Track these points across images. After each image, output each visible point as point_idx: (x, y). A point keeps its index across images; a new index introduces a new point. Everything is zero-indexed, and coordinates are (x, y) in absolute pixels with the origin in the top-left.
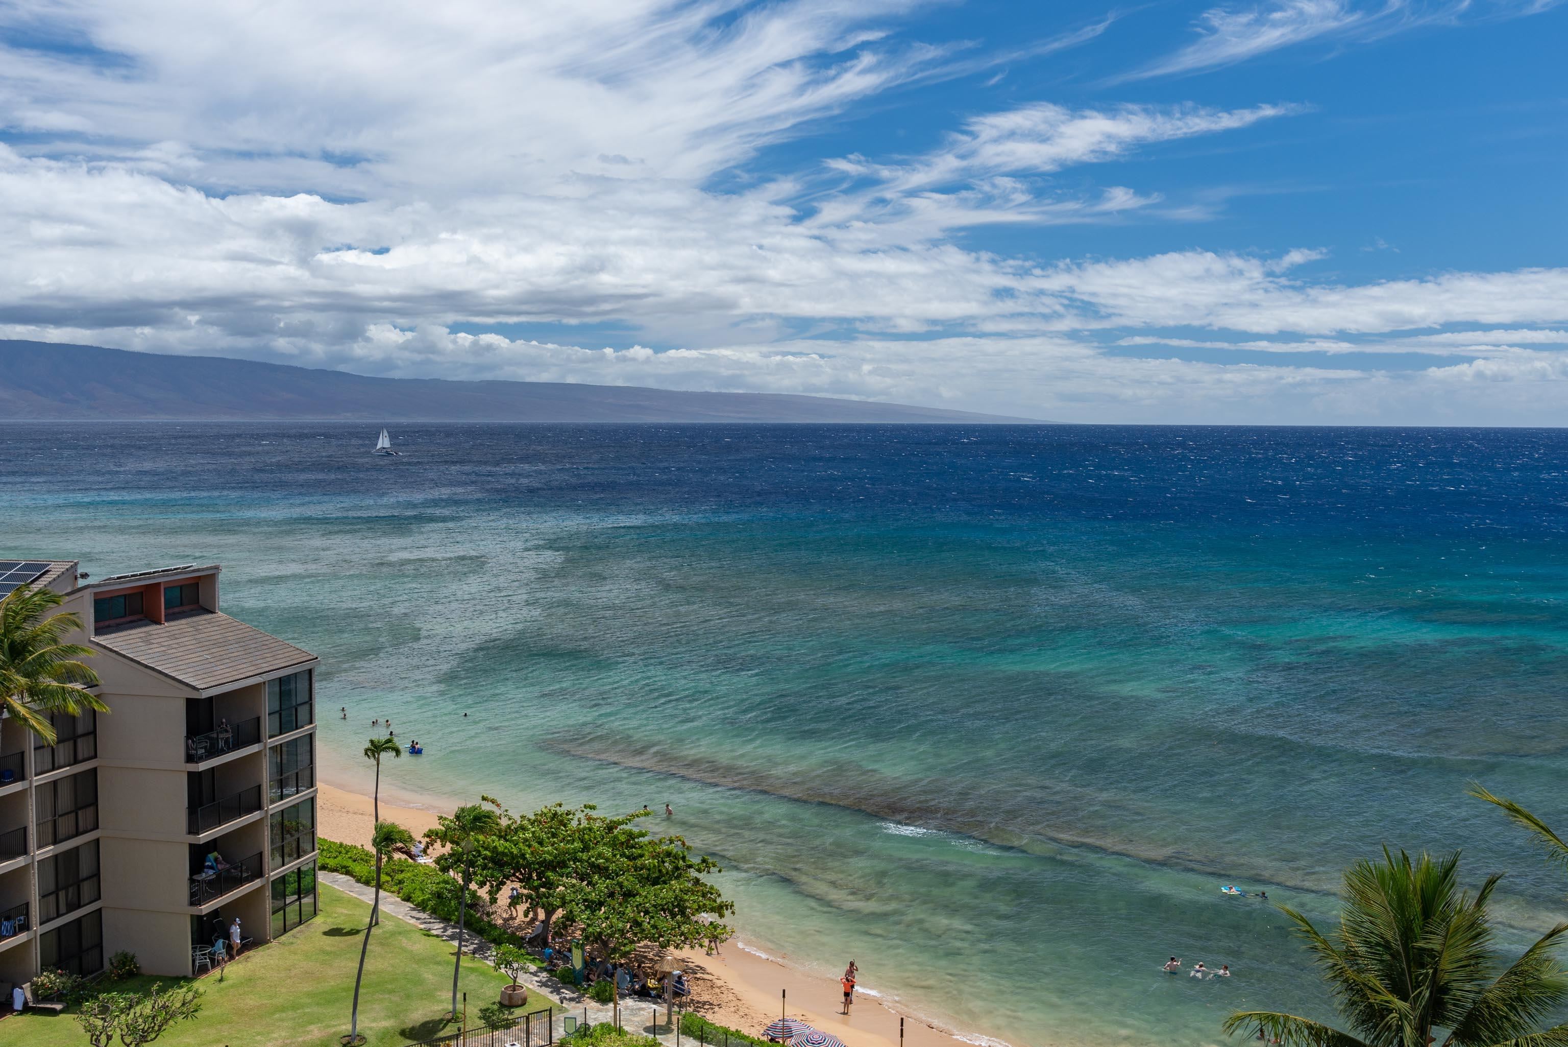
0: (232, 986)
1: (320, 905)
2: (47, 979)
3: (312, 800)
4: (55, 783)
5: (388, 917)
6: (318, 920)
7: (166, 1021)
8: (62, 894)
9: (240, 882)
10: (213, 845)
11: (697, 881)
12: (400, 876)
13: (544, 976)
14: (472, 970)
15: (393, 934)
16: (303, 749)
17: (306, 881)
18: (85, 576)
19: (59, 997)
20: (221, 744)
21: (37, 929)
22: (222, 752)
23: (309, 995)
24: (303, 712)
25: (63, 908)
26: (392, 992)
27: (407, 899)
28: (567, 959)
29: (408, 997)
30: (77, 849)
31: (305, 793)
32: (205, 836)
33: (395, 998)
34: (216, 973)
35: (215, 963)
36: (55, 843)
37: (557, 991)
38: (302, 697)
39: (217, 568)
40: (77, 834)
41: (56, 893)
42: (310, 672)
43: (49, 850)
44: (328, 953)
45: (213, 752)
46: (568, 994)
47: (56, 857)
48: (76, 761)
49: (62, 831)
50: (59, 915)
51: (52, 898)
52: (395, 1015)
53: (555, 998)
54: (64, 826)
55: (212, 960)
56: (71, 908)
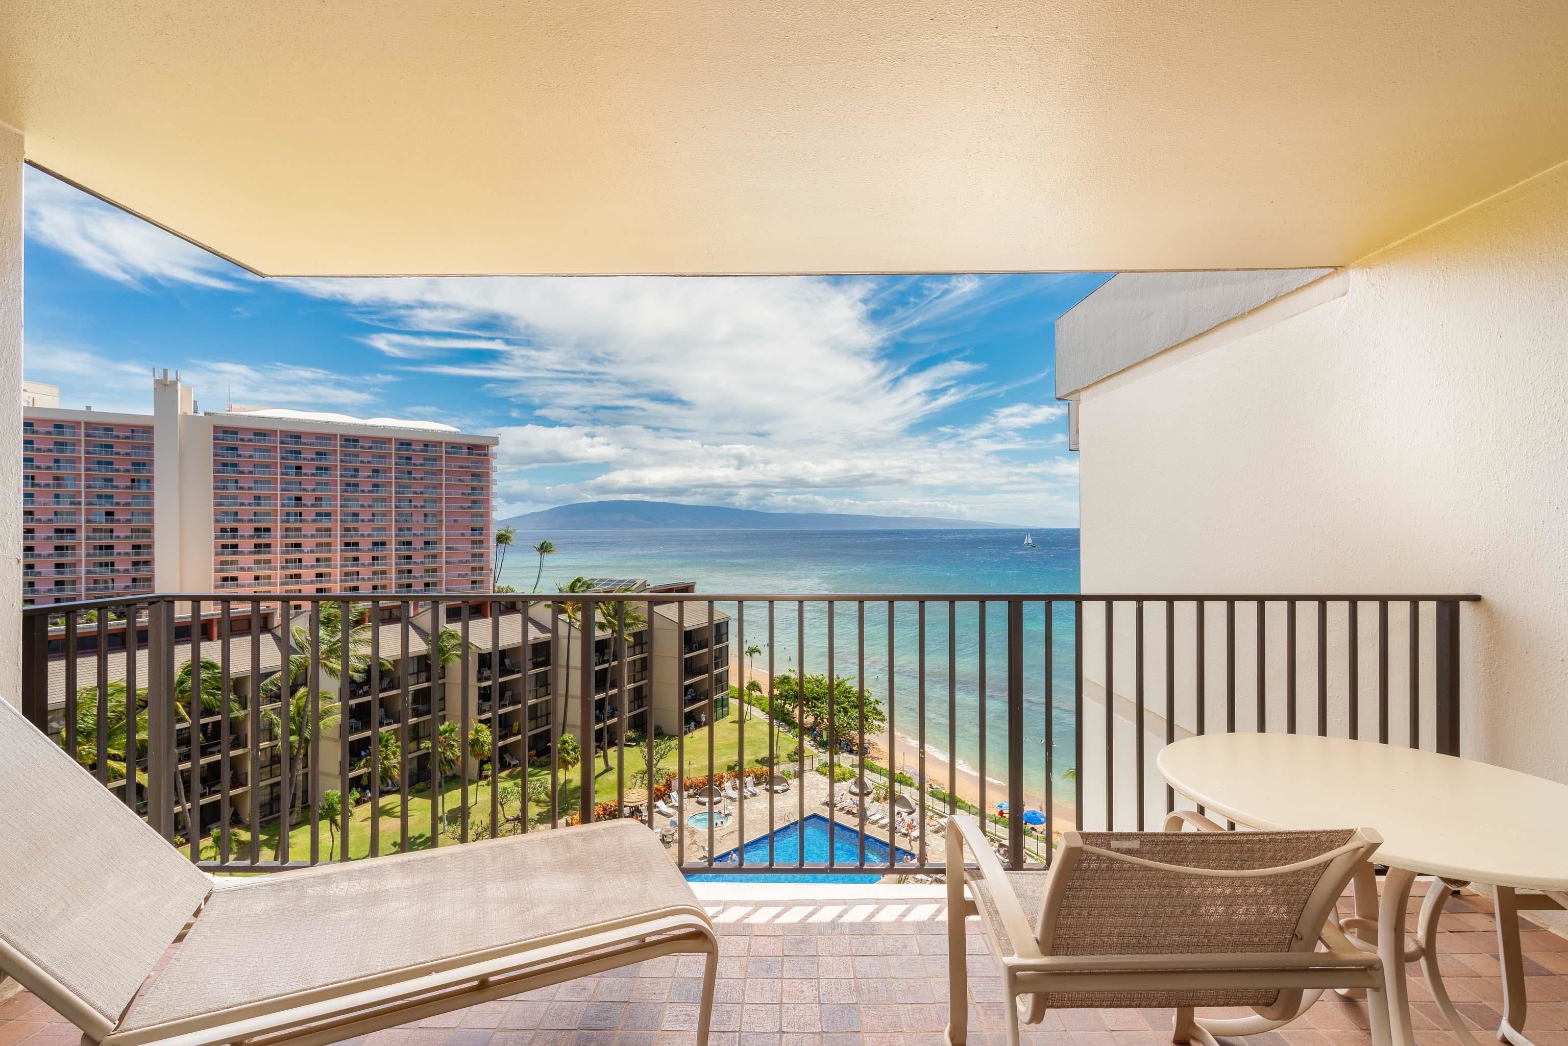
0: (696, 740)
1: (730, 711)
2: (631, 734)
3: (728, 671)
4: (635, 661)
5: (755, 717)
6: (729, 717)
7: (669, 751)
8: (636, 702)
9: (700, 700)
10: (690, 686)
11: (875, 709)
12: (760, 702)
13: (812, 743)
14: (785, 739)
15: (756, 723)
16: (724, 653)
17: (725, 702)
18: (649, 585)
19: (634, 740)
20: (694, 648)
21: (627, 715)
22: (694, 651)
23: (723, 745)
24: (724, 637)
25: (636, 708)
26: (754, 745)
27: (763, 710)
28: (821, 736)
29: (760, 748)
30: (642, 685)
31: (725, 668)
32: (687, 682)
33: (755, 748)
34: (690, 735)
35: (690, 731)
36: (634, 683)
37: (817, 748)
38: (724, 631)
39: (695, 583)
40: (642, 680)
41: (634, 701)
42: (727, 622)
43: (632, 685)
44: (731, 729)
45: (691, 651)
46: (821, 750)
47: (634, 688)
48: (642, 653)
49: (637, 679)
50: (635, 710)
51: (633, 703)
52: (755, 754)
53: (816, 751)
54: (638, 676)
55: (689, 730)
56: (639, 707)
